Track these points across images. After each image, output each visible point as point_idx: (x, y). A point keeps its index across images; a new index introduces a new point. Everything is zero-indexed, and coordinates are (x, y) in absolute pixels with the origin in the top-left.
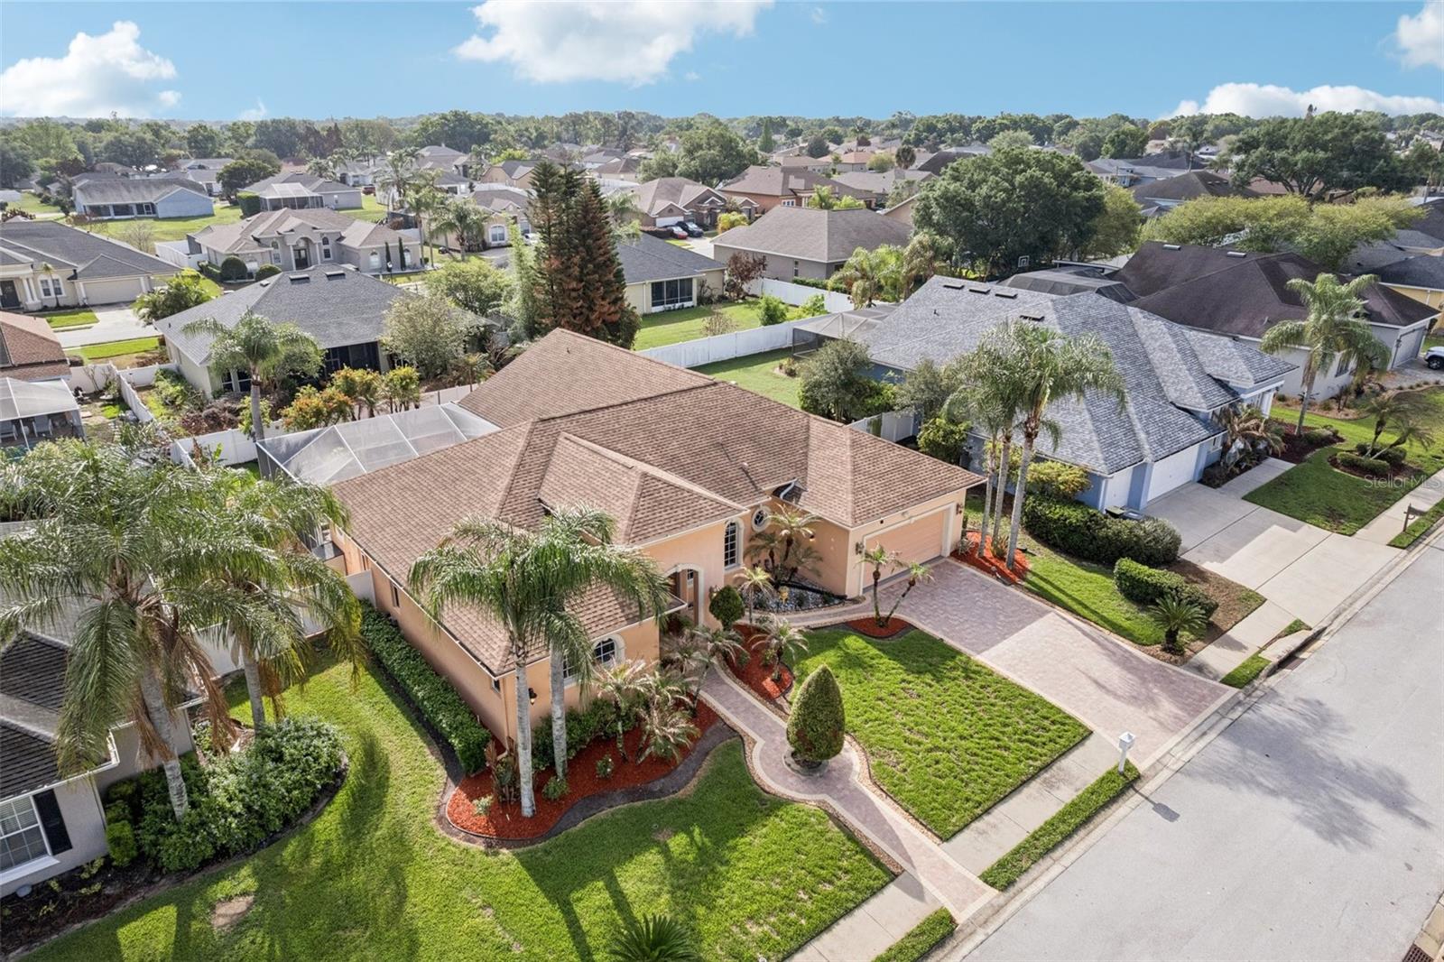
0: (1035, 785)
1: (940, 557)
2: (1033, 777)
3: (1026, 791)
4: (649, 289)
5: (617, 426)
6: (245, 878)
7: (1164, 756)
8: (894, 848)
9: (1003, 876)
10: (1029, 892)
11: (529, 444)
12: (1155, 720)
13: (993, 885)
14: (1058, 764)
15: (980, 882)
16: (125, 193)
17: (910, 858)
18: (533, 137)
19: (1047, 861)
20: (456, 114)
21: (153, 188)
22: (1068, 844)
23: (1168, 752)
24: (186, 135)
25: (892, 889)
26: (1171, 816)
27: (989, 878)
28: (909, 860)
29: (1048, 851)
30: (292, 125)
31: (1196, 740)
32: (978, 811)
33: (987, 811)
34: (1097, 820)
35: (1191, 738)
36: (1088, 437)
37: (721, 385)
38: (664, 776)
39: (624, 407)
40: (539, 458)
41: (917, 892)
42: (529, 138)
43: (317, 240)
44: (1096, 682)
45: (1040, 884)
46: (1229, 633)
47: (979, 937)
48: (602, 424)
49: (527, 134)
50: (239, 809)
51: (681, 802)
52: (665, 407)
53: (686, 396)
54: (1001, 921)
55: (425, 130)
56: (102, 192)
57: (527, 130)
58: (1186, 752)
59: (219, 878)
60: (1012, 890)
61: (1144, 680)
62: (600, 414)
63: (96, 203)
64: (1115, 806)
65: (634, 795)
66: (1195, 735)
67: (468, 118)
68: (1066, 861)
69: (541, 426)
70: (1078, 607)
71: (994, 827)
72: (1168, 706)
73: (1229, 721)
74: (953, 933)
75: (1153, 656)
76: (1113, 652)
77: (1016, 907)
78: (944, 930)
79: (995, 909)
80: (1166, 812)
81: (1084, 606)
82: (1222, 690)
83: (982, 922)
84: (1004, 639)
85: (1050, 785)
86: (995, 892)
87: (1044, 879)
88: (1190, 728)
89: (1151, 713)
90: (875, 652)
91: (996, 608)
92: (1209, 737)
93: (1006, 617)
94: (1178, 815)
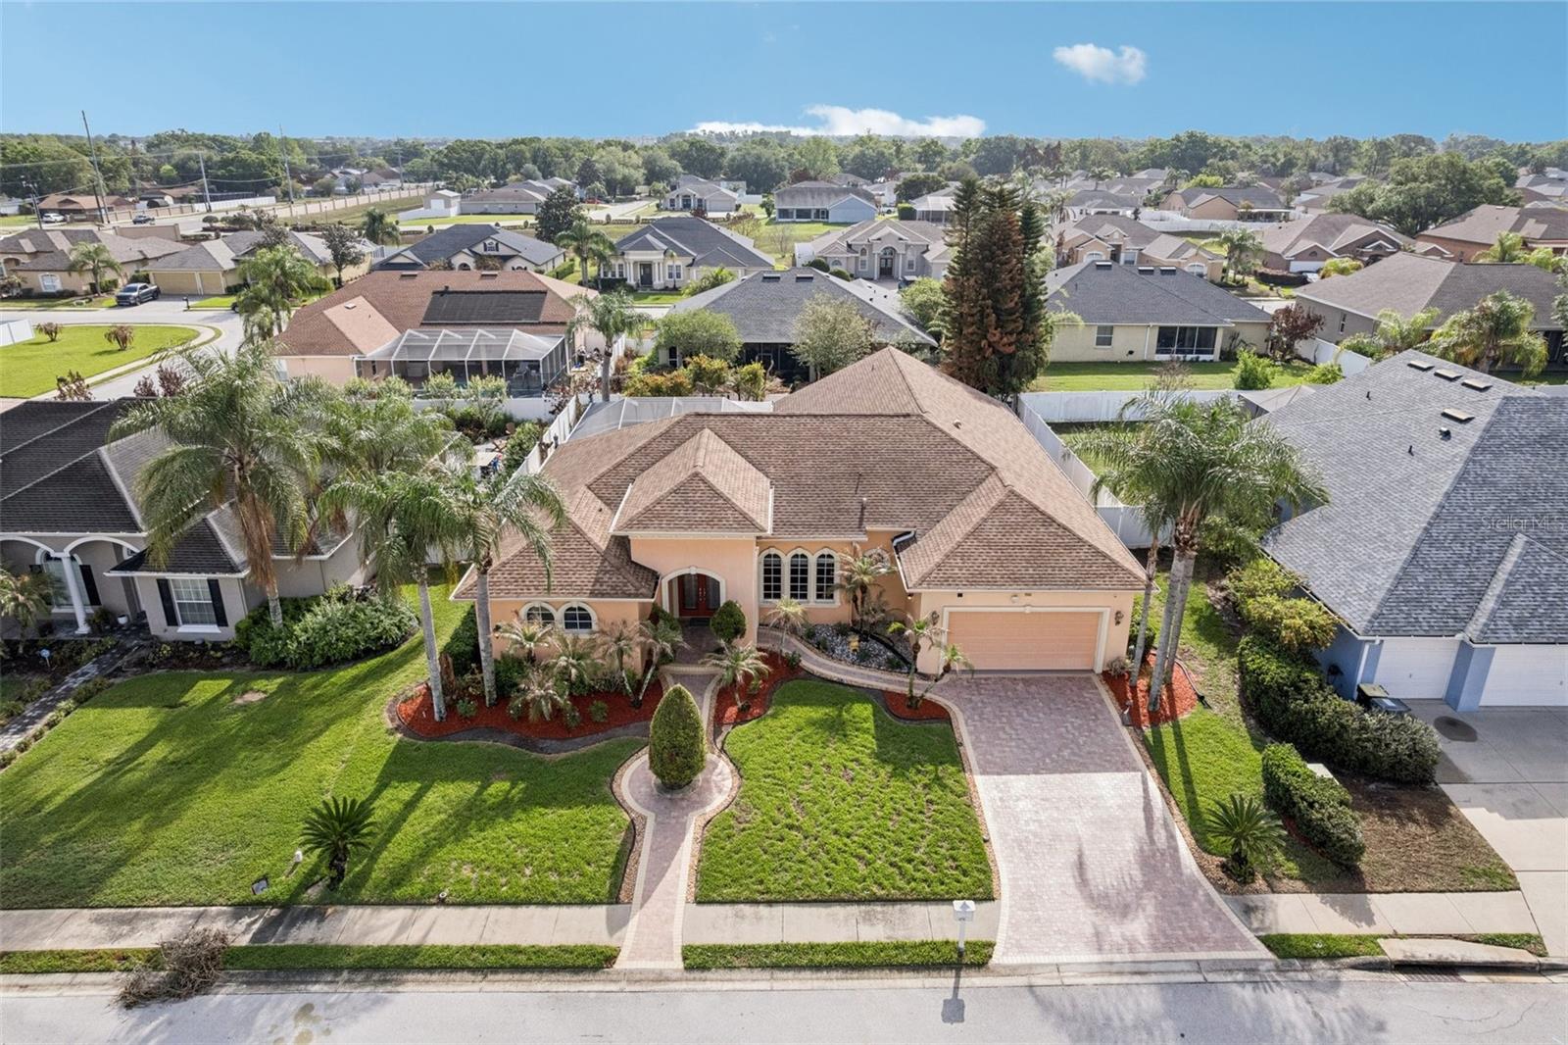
0: (854, 910)
1: (1092, 671)
2: (860, 902)
3: (839, 911)
4: (1156, 332)
5: (764, 435)
6: (273, 684)
7: (1043, 964)
8: (648, 881)
9: (701, 960)
10: (708, 985)
11: (667, 432)
12: (1096, 929)
13: (685, 959)
14: (905, 906)
15: (678, 950)
16: (809, 199)
17: (649, 897)
18: (1278, 164)
19: (767, 974)
20: (1191, 136)
21: (833, 196)
22: (807, 974)
23: (1056, 965)
24: (920, 150)
25: (600, 911)
26: (953, 1017)
27: (688, 952)
28: (646, 898)
29: (776, 966)
30: (1013, 142)
31: (1120, 973)
32: (759, 897)
33: (770, 903)
35: (1114, 968)
37: (914, 418)
38: (558, 739)
39: (787, 419)
41: (615, 925)
42: (1274, 164)
43: (900, 250)
45: (727, 986)
46: (1369, 896)
47: (612, 987)
49: (1273, 160)
50: (302, 639)
51: (541, 763)
52: (829, 427)
54: (649, 988)
55: (1152, 151)
56: (793, 197)
57: (1274, 156)
58: (1082, 976)
59: (260, 677)
60: (697, 974)
61: (1148, 885)
63: (784, 207)
65: (521, 743)
67: (1204, 140)
68: (777, 985)
69: (691, 419)
70: (1176, 779)
71: (759, 918)
72: (1138, 927)
73: (1199, 978)
74: (596, 969)
75: (1201, 867)
76: (1152, 841)
77: (684, 986)
78: (595, 962)
79: (661, 978)
80: (954, 1011)
81: (1188, 780)
82: (1246, 945)
83: (633, 977)
84: (1036, 773)
85: (868, 919)
86: (680, 965)
87: (738, 986)
88: (1129, 957)
89: (1097, 920)
90: (869, 725)
91: (1074, 742)
92: (1139, 979)
93: (1076, 755)
94: (961, 1020)
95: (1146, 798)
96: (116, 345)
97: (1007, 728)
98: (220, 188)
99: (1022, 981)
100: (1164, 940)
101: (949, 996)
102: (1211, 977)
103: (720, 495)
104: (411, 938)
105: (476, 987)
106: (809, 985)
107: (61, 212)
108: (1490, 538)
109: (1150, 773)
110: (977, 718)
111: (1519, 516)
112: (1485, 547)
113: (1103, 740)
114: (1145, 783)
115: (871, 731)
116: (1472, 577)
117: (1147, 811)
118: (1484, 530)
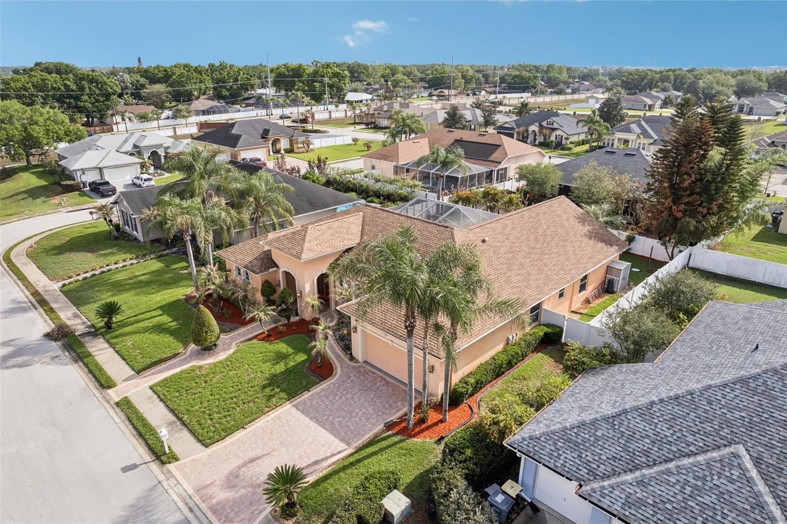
0: (173, 418)
2: (178, 417)
7: (176, 479)
8: (153, 372)
9: (123, 403)
10: (111, 411)
12: (212, 483)
13: (120, 400)
14: (184, 428)
15: (124, 396)
17: (146, 377)
23: (179, 483)
25: (132, 373)
26: (125, 469)
27: (124, 399)
29: (129, 418)
31: (186, 504)
32: (162, 396)
33: (161, 400)
34: (140, 440)
35: (188, 500)
41: (127, 380)
45: (113, 415)
54: (102, 402)
58: (177, 494)
60: (115, 406)
64: (146, 448)
66: (191, 504)
72: (222, 495)
74: (104, 389)
77: (107, 407)
78: (106, 385)
79: (109, 401)
80: (129, 469)
81: (359, 461)
83: (106, 397)
84: (311, 419)
85: (170, 424)
86: (117, 401)
88: (198, 502)
89: (218, 482)
90: (292, 364)
91: (351, 418)
92: (186, 511)
93: (340, 423)
94: (124, 472)
95: (327, 458)
96: (366, 148)
98: (510, 88)
99: (161, 477)
101: (138, 463)
107: (438, 96)
108: (706, 434)
109: (351, 450)
110: (337, 385)
111: (763, 432)
112: (690, 439)
113: (364, 425)
114: (339, 453)
115: (289, 366)
116: (646, 453)
117: (316, 463)
118: (708, 427)
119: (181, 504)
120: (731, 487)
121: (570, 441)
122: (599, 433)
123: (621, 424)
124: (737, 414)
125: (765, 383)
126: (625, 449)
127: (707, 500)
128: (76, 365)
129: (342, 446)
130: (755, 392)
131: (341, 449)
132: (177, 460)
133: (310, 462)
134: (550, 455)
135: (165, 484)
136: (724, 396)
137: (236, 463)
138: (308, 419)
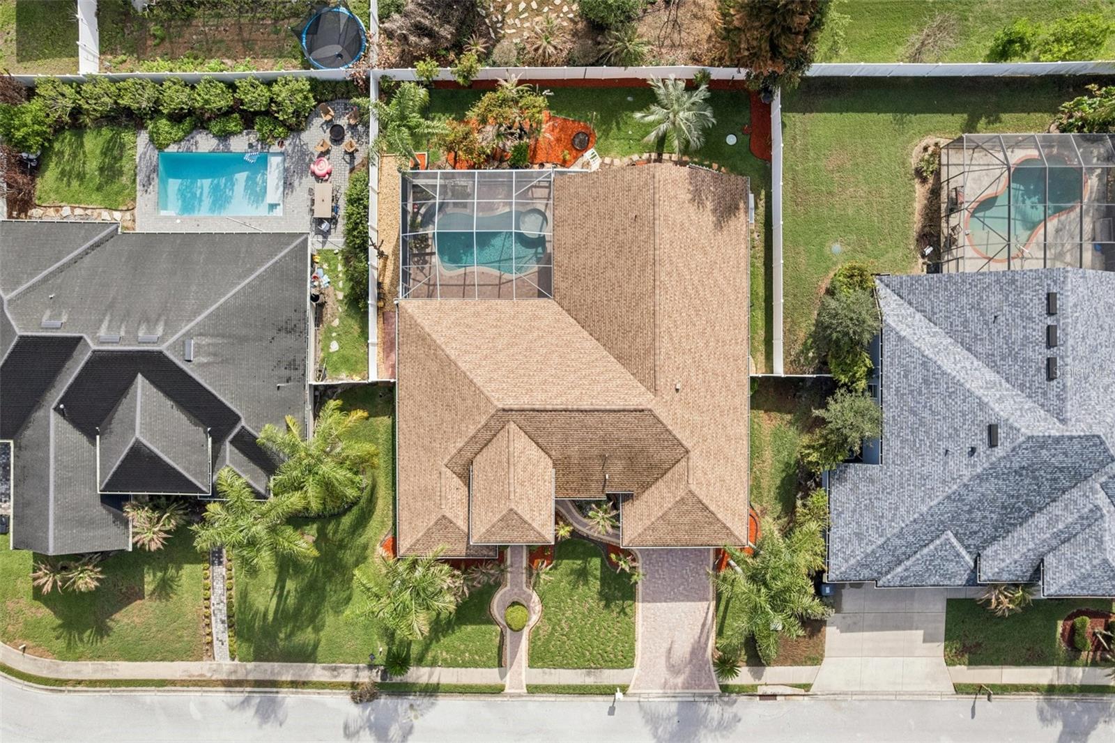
0: (584, 671)
2: (586, 668)
5: (548, 426)
7: (644, 693)
9: (533, 690)
10: (536, 698)
11: (486, 425)
12: (666, 679)
13: (527, 689)
14: (602, 670)
15: (525, 686)
19: (554, 695)
22: (567, 696)
23: (648, 693)
25: (496, 670)
26: (611, 713)
28: (511, 665)
29: (557, 693)
31: (668, 697)
32: (551, 667)
33: (554, 668)
35: (666, 695)
36: (857, 553)
37: (646, 413)
39: (564, 413)
40: (488, 435)
41: (503, 676)
44: (670, 649)
45: (542, 699)
47: (505, 699)
48: (540, 422)
52: (590, 420)
53: (612, 415)
54: (518, 699)
60: (532, 695)
61: (690, 661)
62: (544, 414)
64: (600, 696)
66: (671, 695)
68: (558, 699)
69: (500, 414)
70: (722, 608)
71: (551, 674)
72: (680, 680)
73: (692, 699)
74: (499, 693)
75: (712, 655)
76: (699, 642)
77: (527, 699)
78: (497, 691)
79: (520, 696)
80: (612, 711)
82: (714, 687)
83: (512, 696)
84: (665, 601)
85: (589, 674)
86: (526, 691)
87: (545, 699)
88: (673, 691)
89: (668, 677)
90: (598, 573)
91: (687, 581)
92: (673, 699)
93: (684, 589)
94: (613, 714)
95: (706, 618)
97: (660, 571)
99: (637, 699)
100: (687, 686)
101: (611, 705)
102: (697, 699)
103: (526, 522)
104: (434, 680)
105: (461, 698)
106: (567, 699)
108: (932, 532)
109: (713, 604)
110: (648, 562)
111: (958, 520)
112: (924, 538)
113: (701, 579)
114: (708, 609)
115: (599, 577)
116: (904, 554)
117: (704, 625)
118: (933, 528)
119: (666, 699)
120: (946, 553)
121: (863, 565)
122: (877, 555)
123: (887, 546)
124: (946, 516)
125: (959, 494)
126: (893, 556)
127: (936, 563)
128: (440, 698)
129: (705, 604)
130: (954, 500)
131: (706, 606)
132: (628, 686)
133: (700, 627)
134: (856, 576)
135: (642, 700)
136: (939, 510)
137: (663, 660)
138: (664, 604)
